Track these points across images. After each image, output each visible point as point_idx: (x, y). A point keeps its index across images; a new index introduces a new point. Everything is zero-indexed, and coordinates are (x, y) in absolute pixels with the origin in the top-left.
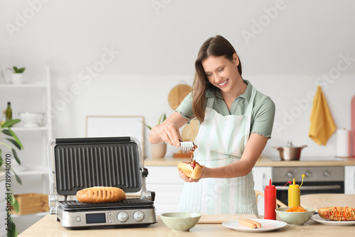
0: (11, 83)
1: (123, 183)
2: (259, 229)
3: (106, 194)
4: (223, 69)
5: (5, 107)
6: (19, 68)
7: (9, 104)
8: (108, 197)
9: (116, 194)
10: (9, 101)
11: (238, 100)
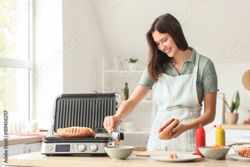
0: (128, 69)
1: (99, 126)
2: (175, 159)
3: (76, 132)
4: (166, 40)
5: (124, 86)
6: (134, 59)
7: (126, 84)
8: (77, 134)
9: (83, 132)
10: (126, 82)
11: (186, 64)
